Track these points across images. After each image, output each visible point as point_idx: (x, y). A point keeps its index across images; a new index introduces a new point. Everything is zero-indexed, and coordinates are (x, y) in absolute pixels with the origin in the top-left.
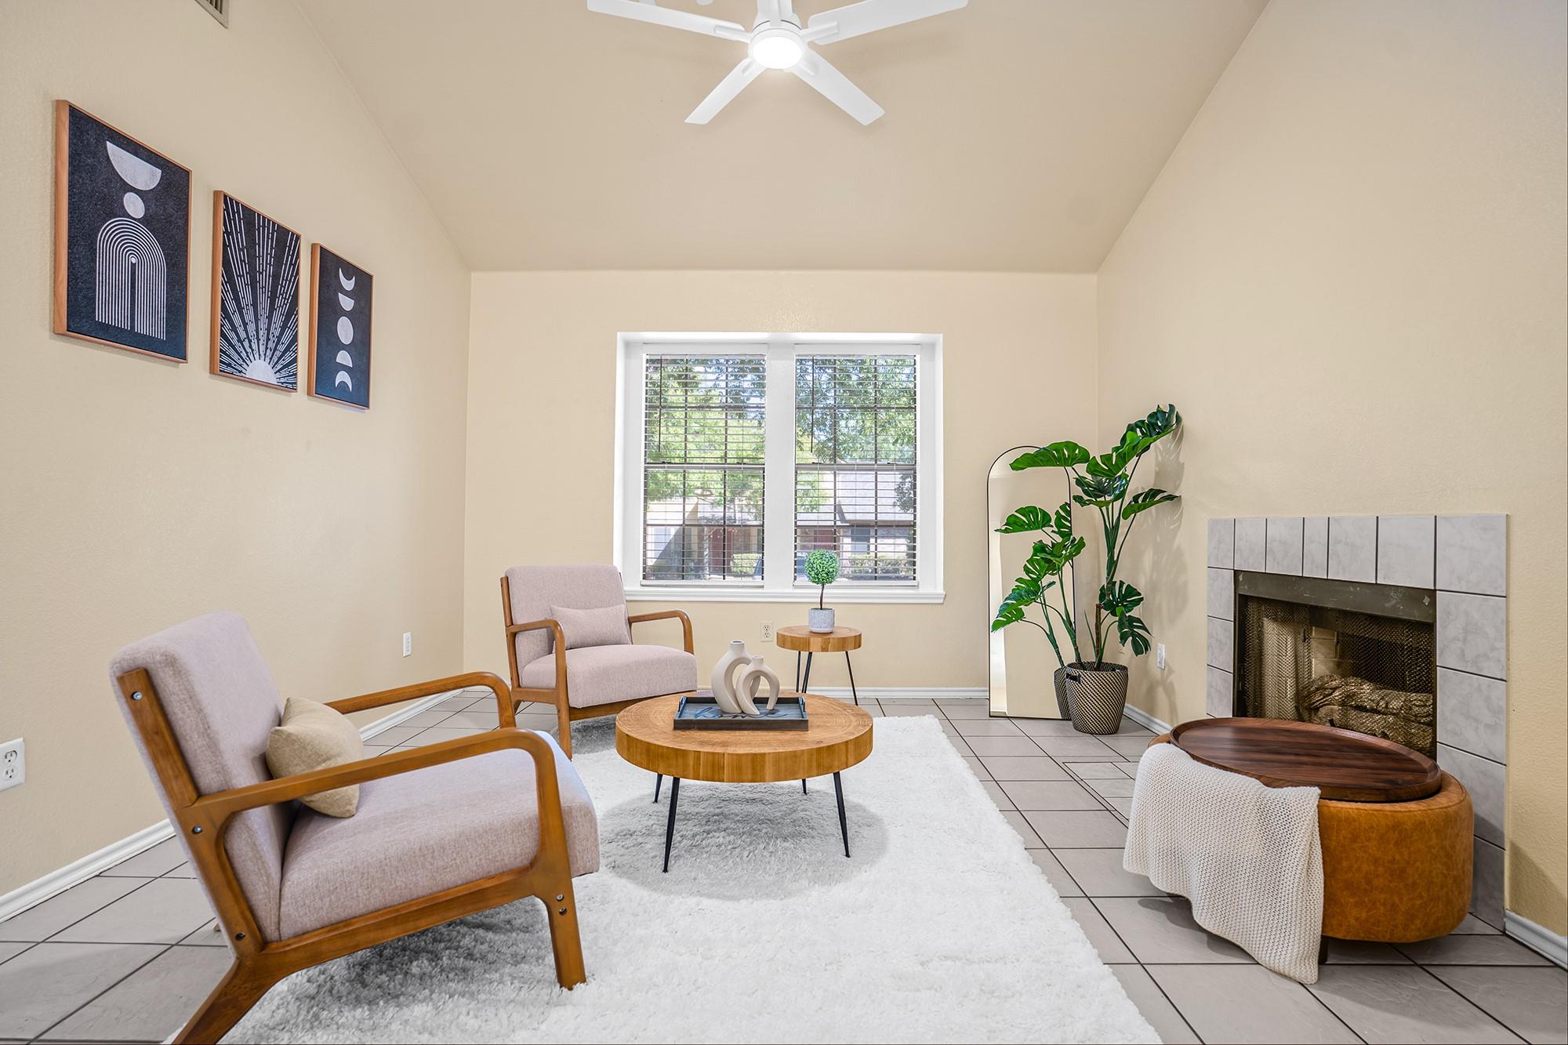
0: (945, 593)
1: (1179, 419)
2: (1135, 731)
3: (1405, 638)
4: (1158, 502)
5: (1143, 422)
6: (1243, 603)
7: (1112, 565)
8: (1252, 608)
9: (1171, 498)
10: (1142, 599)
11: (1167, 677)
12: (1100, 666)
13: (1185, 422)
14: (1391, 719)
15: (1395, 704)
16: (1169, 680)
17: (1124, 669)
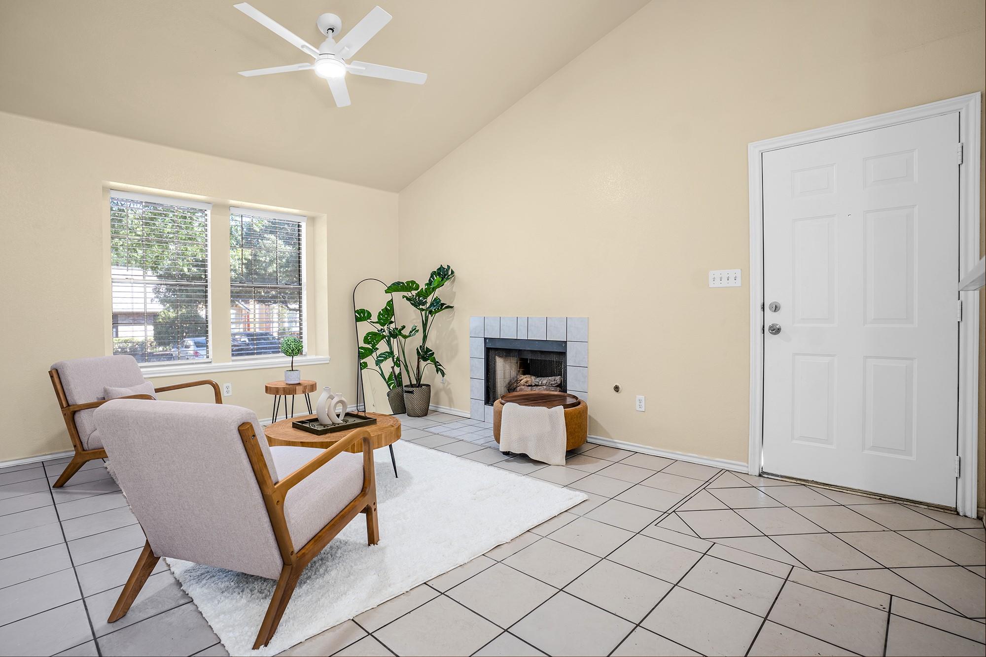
0: (329, 357)
1: (452, 272)
2: (432, 413)
3: (555, 358)
4: (444, 309)
5: (435, 272)
6: (488, 350)
7: (425, 337)
8: (491, 353)
9: (448, 307)
10: (433, 353)
11: (447, 386)
12: (419, 385)
13: (456, 273)
14: (545, 387)
15: (545, 382)
16: (448, 388)
17: (428, 386)
